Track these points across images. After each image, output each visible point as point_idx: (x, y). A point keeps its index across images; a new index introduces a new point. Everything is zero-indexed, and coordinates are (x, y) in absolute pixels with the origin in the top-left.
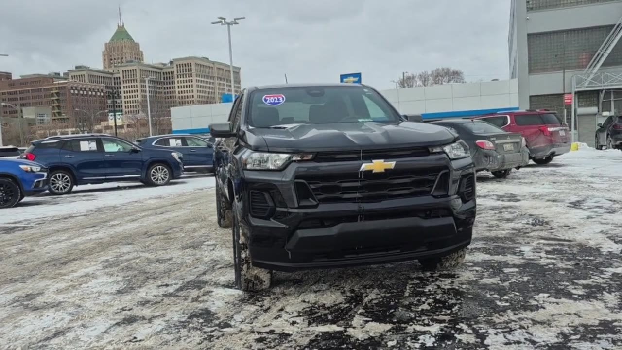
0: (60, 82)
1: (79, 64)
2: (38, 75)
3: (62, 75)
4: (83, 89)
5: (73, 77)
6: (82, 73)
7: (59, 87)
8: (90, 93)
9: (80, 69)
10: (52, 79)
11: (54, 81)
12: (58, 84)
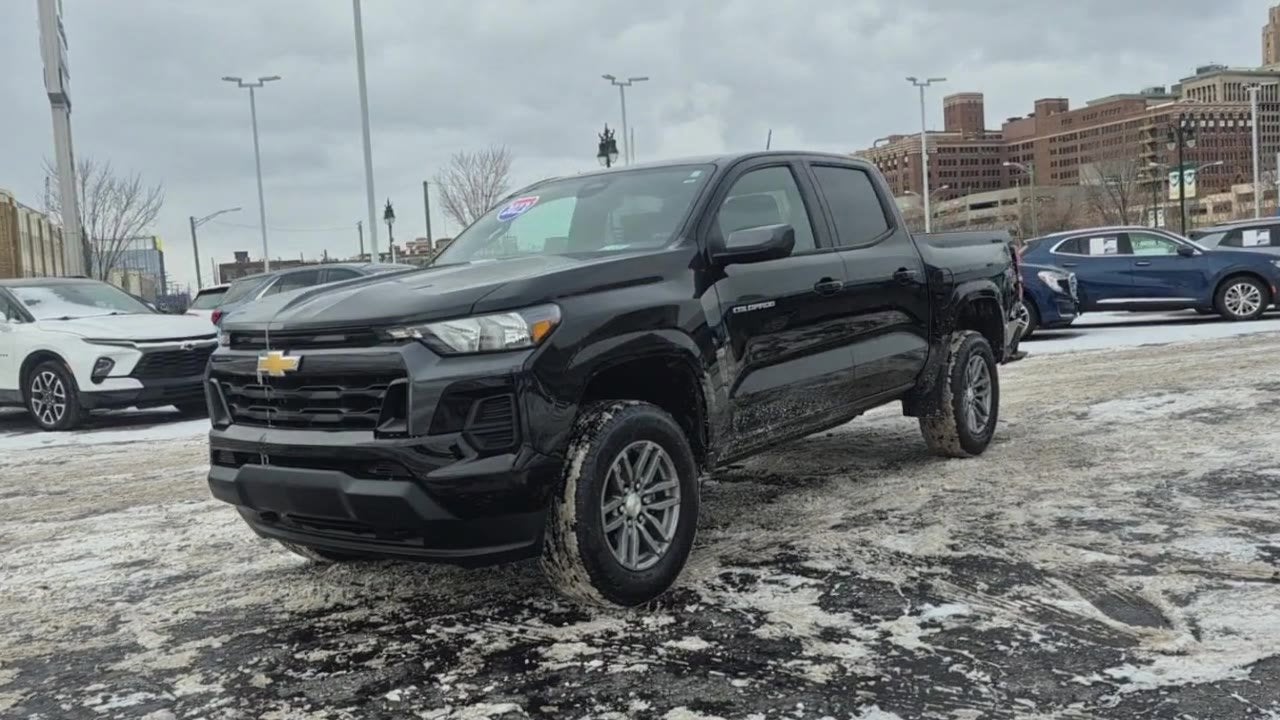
0: (1158, 107)
1: (1206, 63)
2: (1121, 95)
3: (1168, 91)
4: (1207, 117)
5: (1191, 93)
6: (1209, 82)
7: (1156, 117)
8: (1222, 124)
9: (1206, 74)
10: (1144, 101)
11: (1147, 106)
12: (1155, 110)
